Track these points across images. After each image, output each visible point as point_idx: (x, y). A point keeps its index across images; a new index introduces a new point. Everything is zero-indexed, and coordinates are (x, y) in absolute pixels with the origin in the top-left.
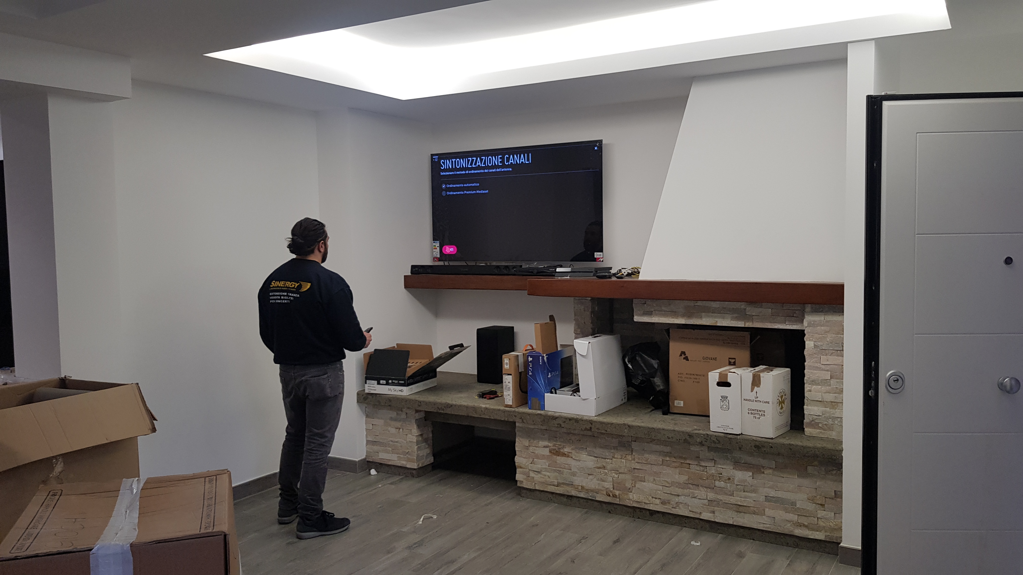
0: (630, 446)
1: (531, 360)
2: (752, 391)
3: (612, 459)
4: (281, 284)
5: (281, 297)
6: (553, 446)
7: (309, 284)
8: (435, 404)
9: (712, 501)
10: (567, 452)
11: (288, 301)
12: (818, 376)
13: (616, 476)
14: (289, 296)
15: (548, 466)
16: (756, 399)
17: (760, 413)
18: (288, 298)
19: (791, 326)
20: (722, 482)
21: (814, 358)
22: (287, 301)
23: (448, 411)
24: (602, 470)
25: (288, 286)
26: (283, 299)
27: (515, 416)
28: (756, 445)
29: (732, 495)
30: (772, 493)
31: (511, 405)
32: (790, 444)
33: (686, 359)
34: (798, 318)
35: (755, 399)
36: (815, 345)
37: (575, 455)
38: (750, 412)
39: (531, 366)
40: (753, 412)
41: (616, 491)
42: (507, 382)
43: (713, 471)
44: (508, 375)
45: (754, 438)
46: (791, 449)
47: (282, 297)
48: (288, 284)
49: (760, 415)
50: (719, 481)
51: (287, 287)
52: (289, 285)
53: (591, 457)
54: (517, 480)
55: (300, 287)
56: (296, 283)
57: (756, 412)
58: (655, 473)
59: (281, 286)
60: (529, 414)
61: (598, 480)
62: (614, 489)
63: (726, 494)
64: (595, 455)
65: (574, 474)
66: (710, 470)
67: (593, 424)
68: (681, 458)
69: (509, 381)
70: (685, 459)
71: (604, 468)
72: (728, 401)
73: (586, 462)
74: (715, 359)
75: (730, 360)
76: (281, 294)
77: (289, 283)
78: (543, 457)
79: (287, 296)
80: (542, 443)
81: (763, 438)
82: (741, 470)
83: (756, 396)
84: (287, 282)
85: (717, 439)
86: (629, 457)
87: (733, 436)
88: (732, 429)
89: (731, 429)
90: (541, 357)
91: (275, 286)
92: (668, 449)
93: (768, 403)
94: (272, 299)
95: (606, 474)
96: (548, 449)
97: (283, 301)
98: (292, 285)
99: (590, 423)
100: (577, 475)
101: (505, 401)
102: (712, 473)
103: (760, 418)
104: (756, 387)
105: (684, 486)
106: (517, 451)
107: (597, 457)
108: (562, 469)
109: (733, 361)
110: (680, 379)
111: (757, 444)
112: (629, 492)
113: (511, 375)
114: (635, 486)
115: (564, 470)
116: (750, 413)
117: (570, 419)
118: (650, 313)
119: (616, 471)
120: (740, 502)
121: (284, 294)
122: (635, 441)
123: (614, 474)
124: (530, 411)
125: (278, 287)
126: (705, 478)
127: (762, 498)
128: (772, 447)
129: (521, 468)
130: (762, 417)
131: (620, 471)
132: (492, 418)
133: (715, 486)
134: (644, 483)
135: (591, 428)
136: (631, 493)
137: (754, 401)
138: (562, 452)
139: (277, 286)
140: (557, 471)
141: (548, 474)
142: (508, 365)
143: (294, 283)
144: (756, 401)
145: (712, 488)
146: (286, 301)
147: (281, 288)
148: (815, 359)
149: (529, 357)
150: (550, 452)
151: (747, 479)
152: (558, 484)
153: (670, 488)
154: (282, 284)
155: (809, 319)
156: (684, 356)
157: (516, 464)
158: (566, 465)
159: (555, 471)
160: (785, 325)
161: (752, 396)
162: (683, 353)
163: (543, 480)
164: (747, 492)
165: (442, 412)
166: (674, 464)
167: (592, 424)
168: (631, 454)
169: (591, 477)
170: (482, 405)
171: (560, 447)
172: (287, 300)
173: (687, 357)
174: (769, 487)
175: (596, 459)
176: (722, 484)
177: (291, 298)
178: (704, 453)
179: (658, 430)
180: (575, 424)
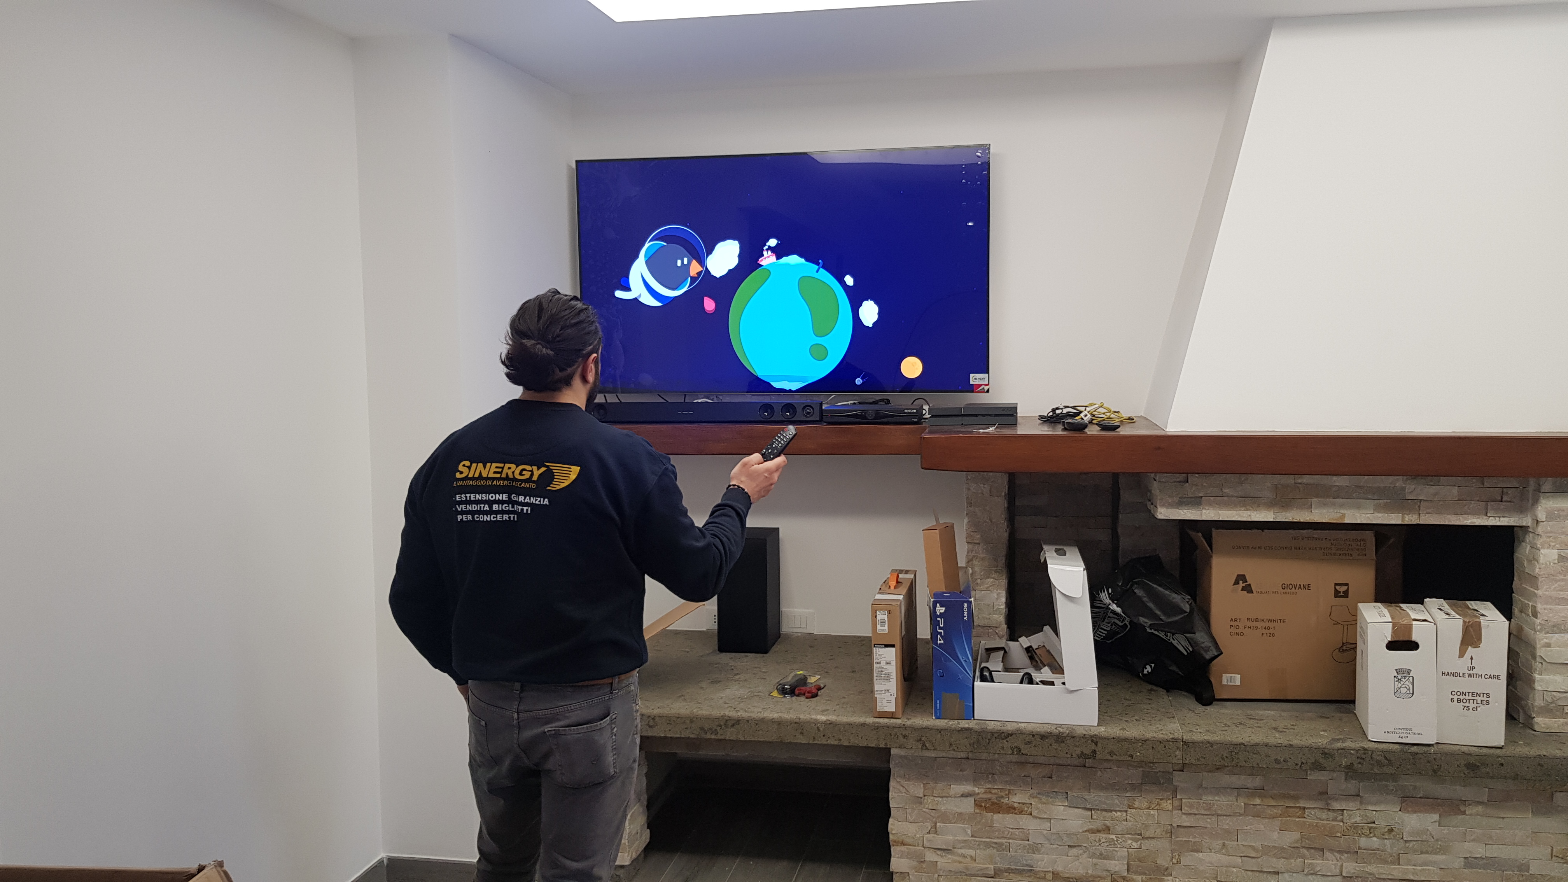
0: (1170, 781)
1: (942, 611)
2: (1462, 655)
3: (1126, 811)
4: (490, 470)
5: (491, 507)
6: (985, 793)
7: (575, 470)
8: (692, 719)
9: (1351, 877)
10: (1019, 803)
11: (512, 516)
12: (1563, 617)
13: (1135, 845)
14: (514, 503)
15: (972, 836)
16: (1471, 672)
17: (1479, 699)
18: (511, 509)
19: (1497, 519)
20: (1375, 839)
21: (1557, 581)
22: (509, 518)
23: (730, 734)
24: (1104, 836)
25: (511, 476)
26: (497, 512)
27: (905, 736)
28: (1469, 764)
29: (1397, 861)
30: (1480, 851)
31: (893, 713)
32: (1540, 755)
33: (1248, 589)
34: (1512, 503)
35: (1467, 672)
36: (1560, 556)
37: (1038, 809)
38: (1456, 697)
39: (942, 626)
40: (1461, 697)
41: (1135, 877)
42: (883, 663)
43: (1358, 819)
44: (886, 646)
45: (1465, 749)
46: (1541, 765)
47: (495, 507)
48: (512, 470)
49: (1479, 702)
50: (1367, 836)
51: (507, 478)
52: (513, 473)
53: (1076, 810)
54: (892, 873)
55: (548, 477)
56: (535, 468)
57: (1470, 697)
58: (1227, 832)
59: (491, 475)
60: (940, 731)
61: (1093, 856)
62: (1128, 871)
63: (1385, 862)
64: (1088, 806)
65: (1035, 849)
66: (1350, 816)
67: (1099, 745)
68: (1285, 797)
69: (888, 660)
70: (1296, 798)
71: (1107, 830)
72: (1411, 678)
73: (1064, 821)
74: (1307, 587)
75: (1338, 587)
76: (492, 497)
77: (513, 466)
78: (960, 817)
79: (509, 502)
80: (957, 788)
81: (1484, 749)
82: (1415, 812)
83: (1470, 665)
84: (507, 465)
85: (1385, 757)
86: (1167, 805)
87: (1421, 747)
88: (1420, 734)
89: (1417, 735)
90: (965, 605)
91: (471, 476)
92: (1257, 781)
93: (1498, 677)
94: (462, 513)
95: (1111, 843)
96: (971, 800)
97: (499, 517)
98: (524, 472)
99: (1092, 741)
100: (1043, 850)
101: (879, 704)
102: (1356, 822)
103: (1478, 709)
104: (1470, 648)
105: (1293, 851)
106: (892, 809)
107: (1090, 809)
108: (1006, 840)
109: (1342, 589)
110: (1234, 630)
111: (1472, 760)
112: (1164, 875)
113: (893, 646)
114: (1178, 862)
115: (1011, 841)
116: (1456, 700)
117: (1043, 737)
118: (1196, 502)
119: (1136, 834)
120: (1413, 874)
121: (499, 497)
122: (1183, 771)
123: (1129, 842)
124: (942, 723)
125: (480, 477)
126: (1339, 835)
127: (1459, 863)
128: (1502, 765)
129: (903, 844)
130: (1482, 708)
131: (1147, 835)
132: (846, 743)
133: (1360, 848)
134: (1201, 854)
135: (1094, 752)
136: (1170, 878)
137: (1467, 676)
138: (1007, 804)
139: (477, 475)
140: (994, 845)
141: (972, 853)
142: (886, 625)
143: (528, 468)
144: (1470, 676)
145: (1354, 853)
146: (506, 517)
147: (489, 483)
148: (1559, 583)
149: (938, 604)
150: (978, 804)
151: (1429, 828)
152: (995, 875)
153: (1259, 860)
154: (493, 469)
155: (1546, 506)
156: (1244, 585)
157: (891, 837)
158: (1017, 832)
159: (988, 845)
160: (1485, 517)
161: (1461, 666)
162: (1241, 578)
163: (960, 867)
164: (1427, 853)
165: (713, 737)
166: (1269, 811)
167: (1096, 744)
168: (1171, 797)
169: (1074, 851)
170: (819, 717)
171: (1003, 794)
172: (508, 512)
173: (1250, 585)
174: (1473, 840)
175: (1089, 813)
176: (1375, 842)
177: (525, 508)
178: (1338, 783)
179: (1254, 748)
180: (1055, 746)
